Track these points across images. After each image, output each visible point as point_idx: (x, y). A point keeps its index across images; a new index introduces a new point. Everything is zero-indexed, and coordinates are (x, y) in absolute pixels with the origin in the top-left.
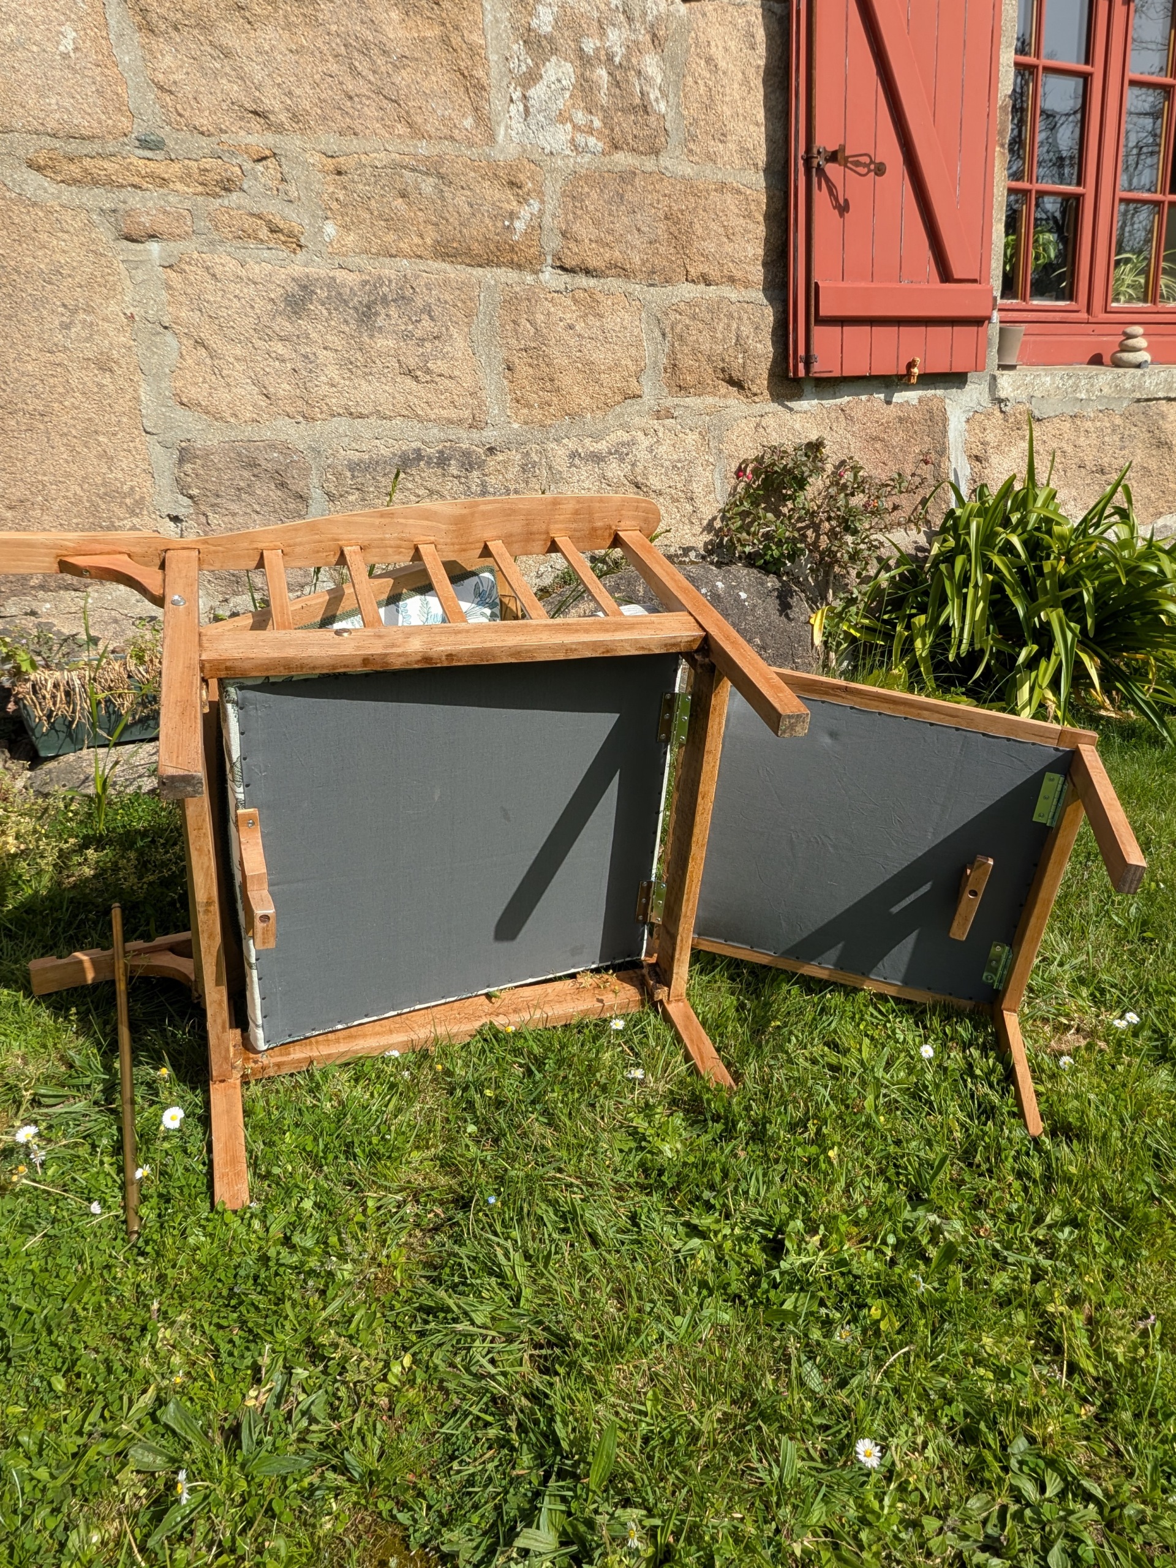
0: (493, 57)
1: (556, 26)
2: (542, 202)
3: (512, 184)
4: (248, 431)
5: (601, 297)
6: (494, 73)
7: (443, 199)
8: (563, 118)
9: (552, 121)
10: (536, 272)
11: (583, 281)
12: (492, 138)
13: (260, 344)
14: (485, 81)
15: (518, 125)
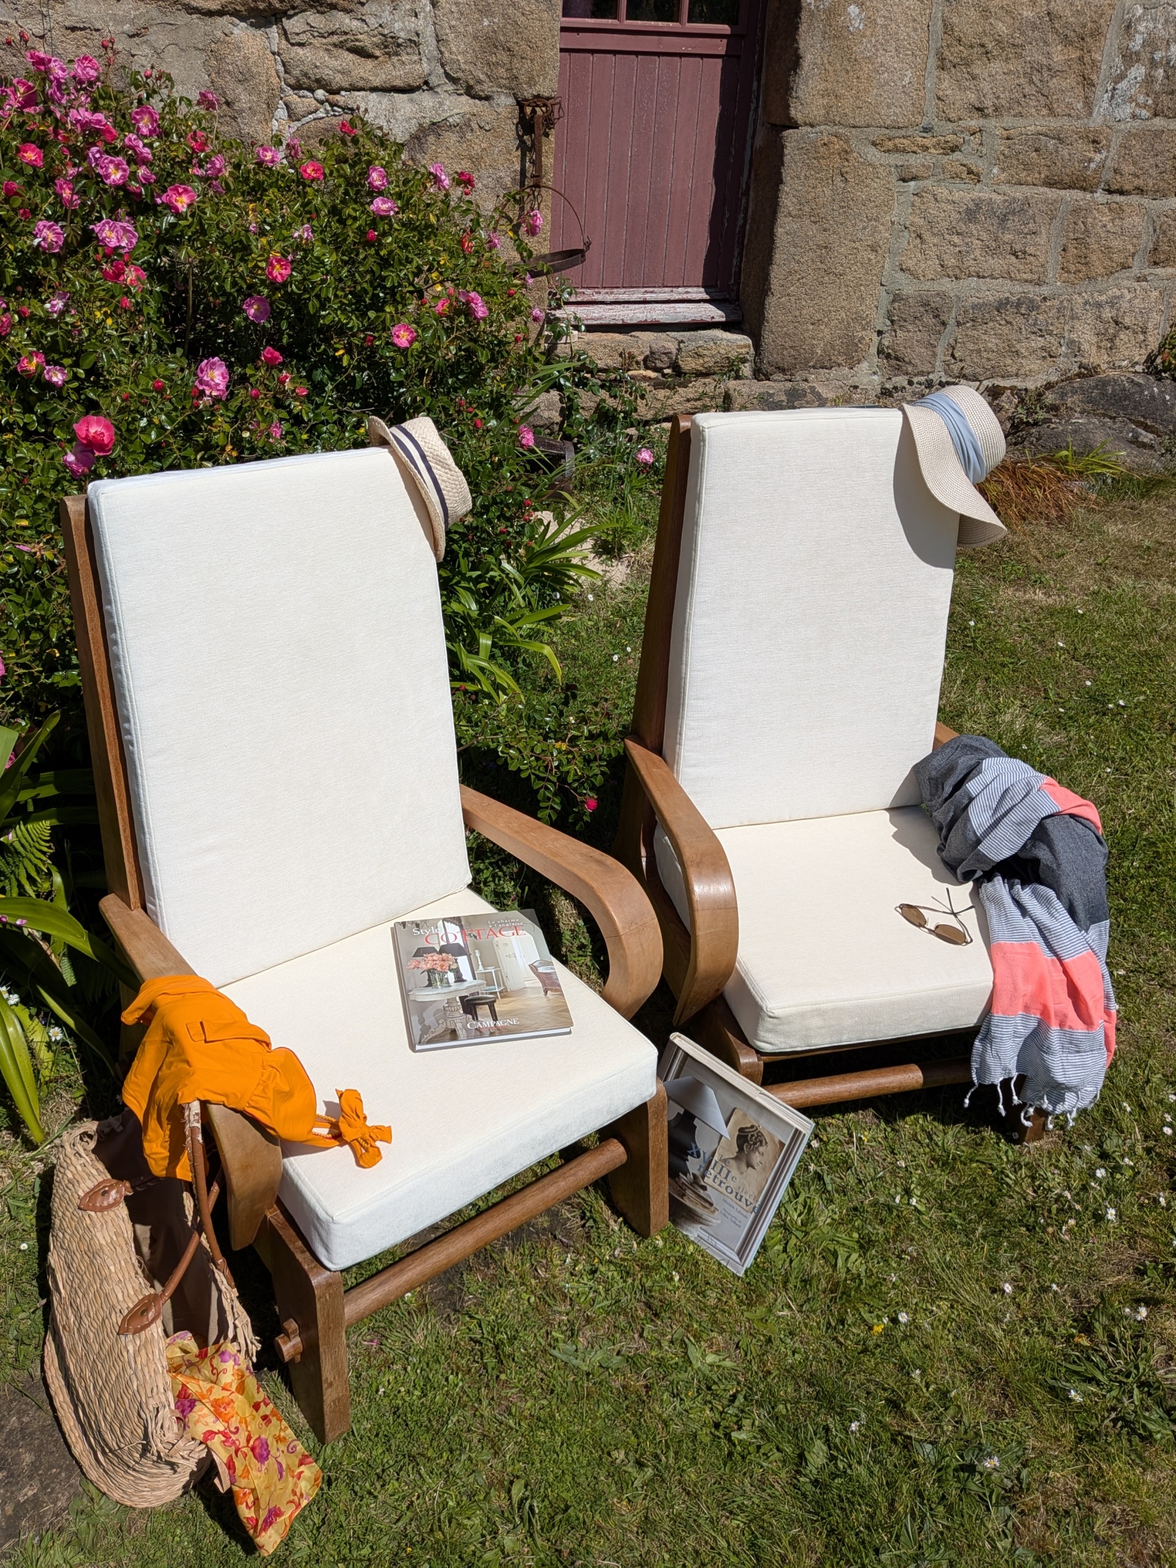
0: (1104, 67)
1: (1143, 46)
2: (1108, 151)
3: (1094, 142)
4: (928, 285)
5: (1125, 208)
6: (1101, 76)
7: (1057, 151)
8: (1132, 99)
9: (1125, 103)
10: (1092, 192)
11: (1118, 198)
12: (1090, 114)
13: (947, 236)
14: (1096, 81)
15: (1105, 105)
